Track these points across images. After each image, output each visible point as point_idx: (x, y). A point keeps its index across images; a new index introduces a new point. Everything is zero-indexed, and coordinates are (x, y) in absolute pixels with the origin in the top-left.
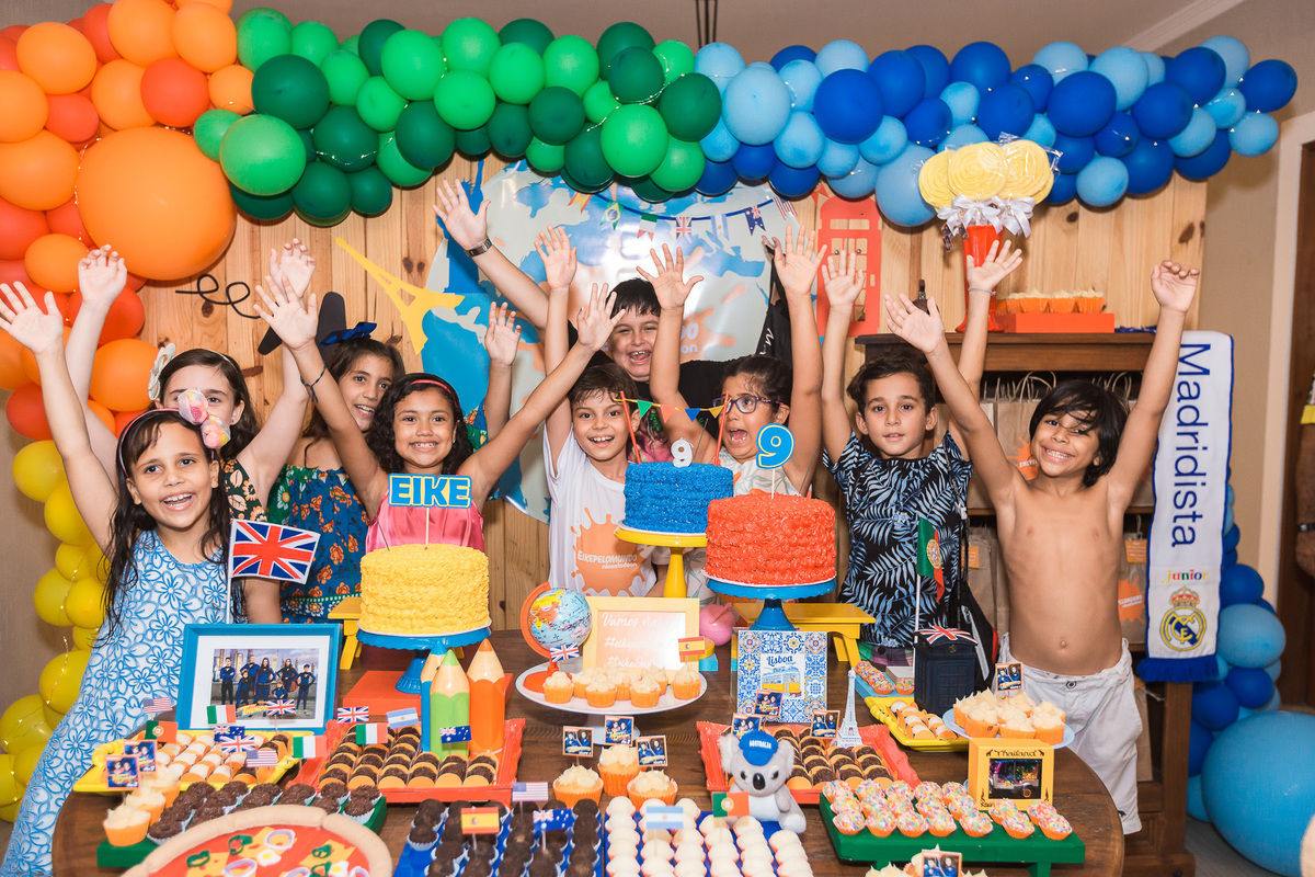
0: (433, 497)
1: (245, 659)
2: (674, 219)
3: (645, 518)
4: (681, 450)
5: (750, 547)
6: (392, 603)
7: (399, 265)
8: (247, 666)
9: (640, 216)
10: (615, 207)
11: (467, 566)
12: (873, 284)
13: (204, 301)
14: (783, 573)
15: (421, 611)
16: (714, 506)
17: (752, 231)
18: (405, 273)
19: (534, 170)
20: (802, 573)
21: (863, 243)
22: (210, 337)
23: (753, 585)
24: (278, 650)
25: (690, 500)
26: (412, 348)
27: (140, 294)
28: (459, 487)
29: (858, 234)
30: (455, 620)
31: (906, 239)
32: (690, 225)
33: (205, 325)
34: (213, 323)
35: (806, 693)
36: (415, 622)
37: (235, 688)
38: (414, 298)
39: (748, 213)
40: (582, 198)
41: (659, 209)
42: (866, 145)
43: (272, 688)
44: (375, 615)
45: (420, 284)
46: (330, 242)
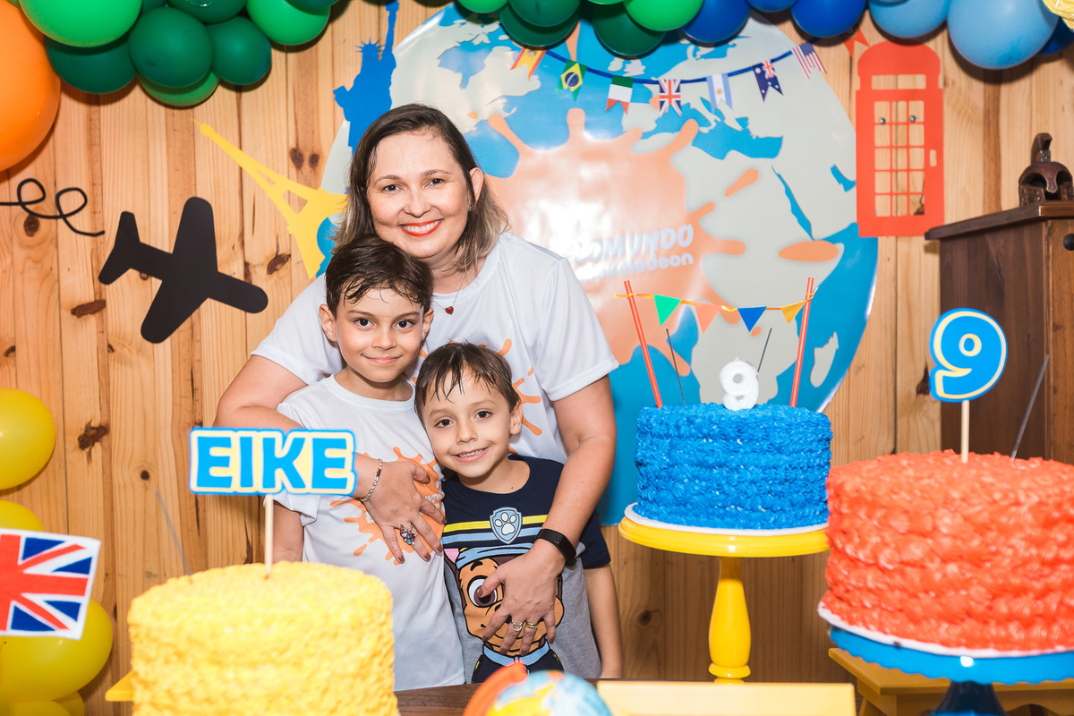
0: (280, 475)
2: (657, 83)
3: (681, 503)
4: (738, 379)
7: (284, 159)
9: (610, 80)
10: (576, 69)
11: (345, 616)
12: (933, 162)
13: (27, 214)
17: (764, 96)
18: (293, 170)
19: (465, 13)
21: (918, 108)
22: (36, 262)
25: (764, 469)
26: (304, 269)
29: (910, 95)
32: (678, 90)
33: (30, 247)
34: (39, 244)
38: (306, 202)
39: (758, 71)
40: (531, 58)
41: (636, 68)
45: (313, 183)
46: (192, 131)
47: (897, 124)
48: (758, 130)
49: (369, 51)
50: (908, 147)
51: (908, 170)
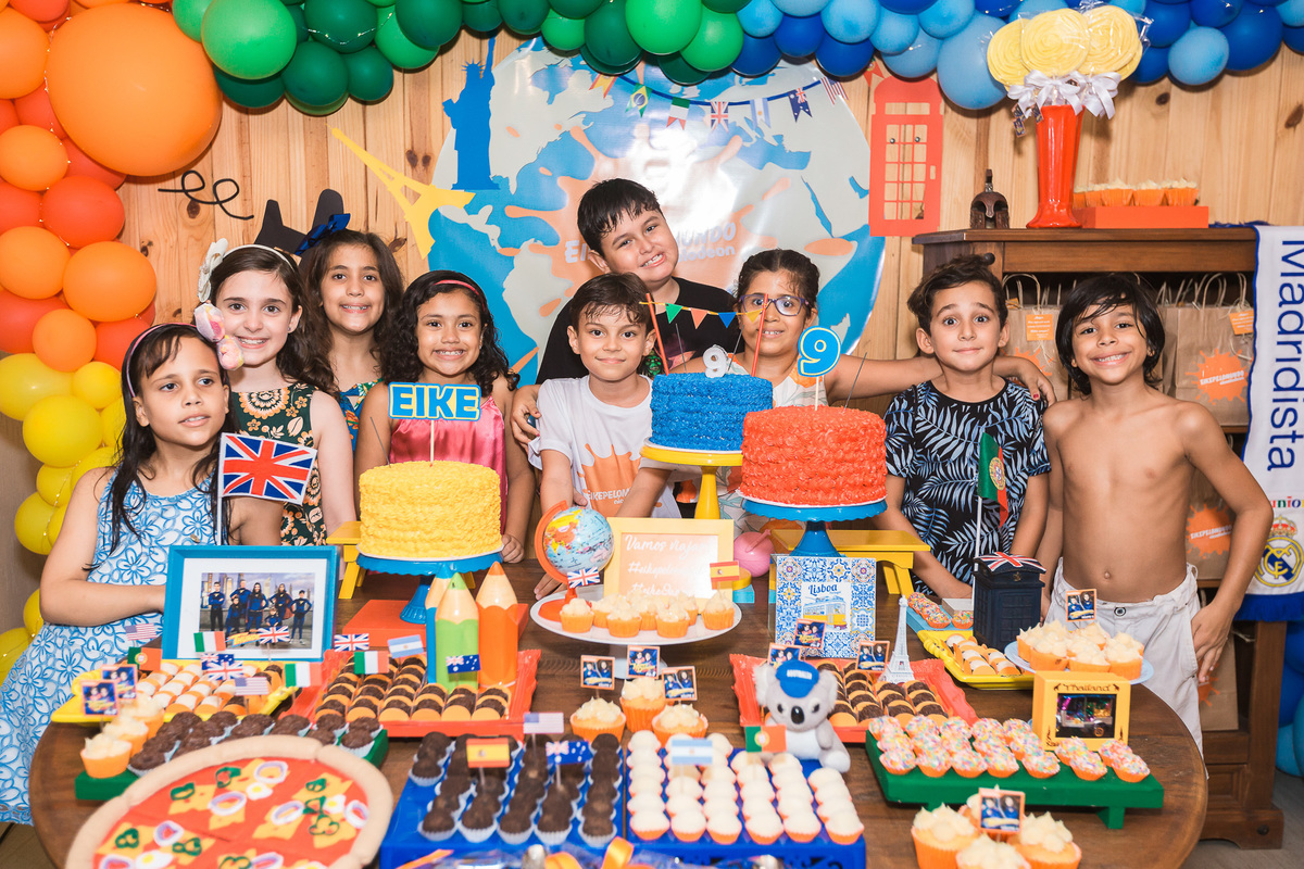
0: (439, 409)
1: (236, 584)
2: (709, 104)
3: (674, 434)
4: (715, 358)
5: (790, 464)
6: (394, 524)
7: (402, 159)
8: (237, 592)
9: (671, 101)
10: (642, 91)
11: (476, 484)
12: (933, 176)
13: (189, 200)
14: (827, 492)
15: (427, 533)
16: (750, 419)
17: (796, 117)
18: (409, 168)
19: (552, 49)
20: (849, 493)
21: (922, 131)
22: (198, 240)
23: (793, 505)
24: (271, 575)
25: (724, 414)
26: (418, 251)
27: (119, 192)
28: (467, 398)
29: (916, 120)
30: (464, 543)
31: (971, 124)
32: (726, 111)
33: (192, 227)
34: (200, 225)
35: (852, 625)
36: (419, 545)
37: (225, 615)
38: (419, 195)
39: (792, 96)
40: (605, 81)
41: (692, 92)
42: (927, 15)
43: (265, 615)
44: (376, 537)
45: (426, 180)
46: (325, 133)
47: (905, 144)
48: (791, 145)
49: (472, 70)
50: (913, 163)
51: (912, 182)
